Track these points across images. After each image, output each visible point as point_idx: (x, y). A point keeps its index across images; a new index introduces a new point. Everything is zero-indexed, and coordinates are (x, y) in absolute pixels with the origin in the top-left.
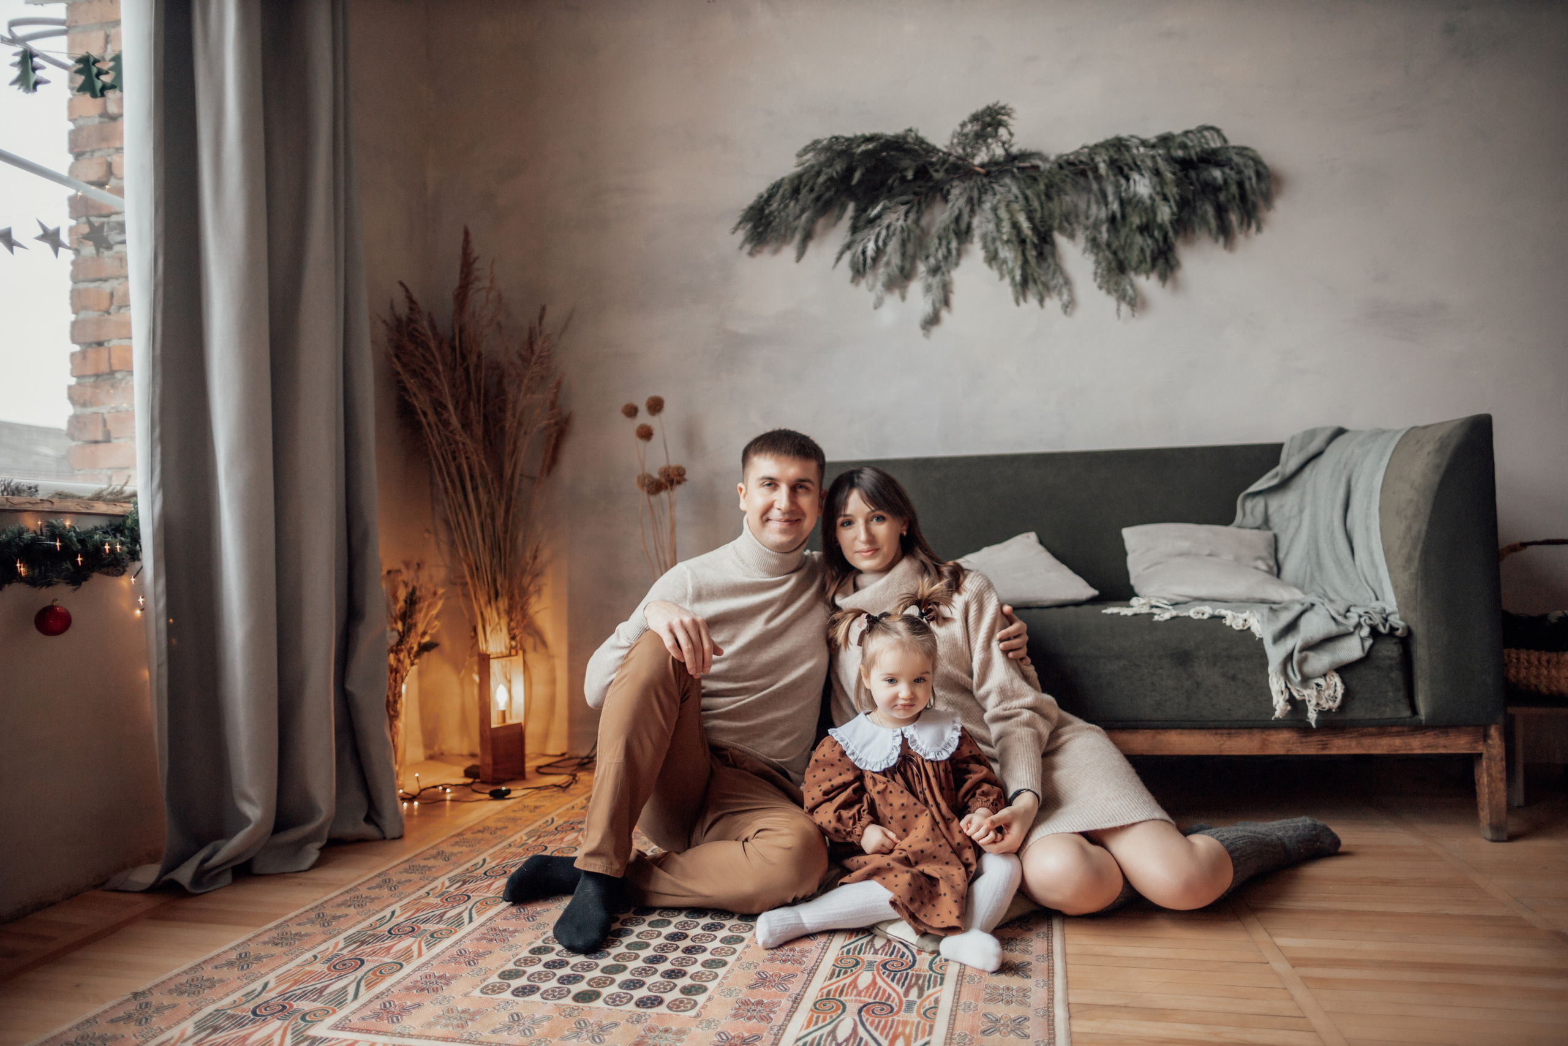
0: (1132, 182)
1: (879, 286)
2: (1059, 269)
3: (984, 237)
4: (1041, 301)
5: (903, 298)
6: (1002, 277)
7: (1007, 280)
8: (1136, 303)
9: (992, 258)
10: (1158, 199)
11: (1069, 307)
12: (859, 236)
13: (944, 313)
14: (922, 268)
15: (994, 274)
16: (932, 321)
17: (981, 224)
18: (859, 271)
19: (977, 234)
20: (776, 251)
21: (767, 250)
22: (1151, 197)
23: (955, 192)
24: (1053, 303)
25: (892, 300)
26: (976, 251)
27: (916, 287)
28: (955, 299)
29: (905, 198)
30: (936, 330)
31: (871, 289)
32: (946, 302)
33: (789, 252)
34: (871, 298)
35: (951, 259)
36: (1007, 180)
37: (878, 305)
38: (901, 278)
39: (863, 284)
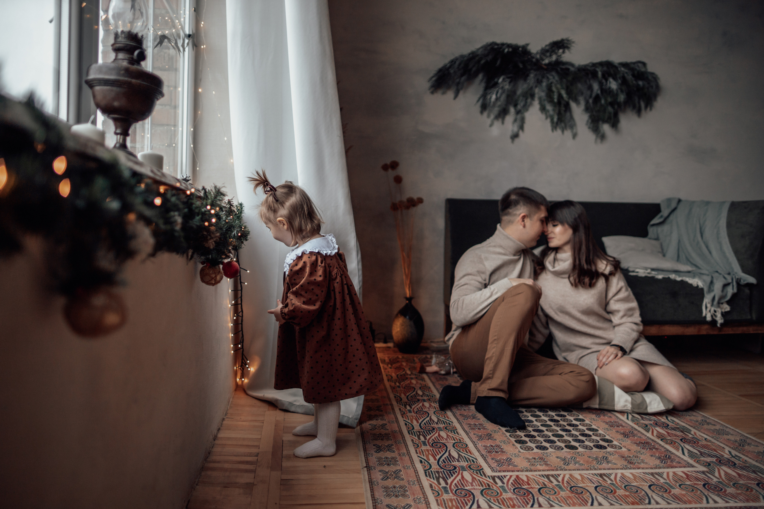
0: (608, 82)
1: (492, 116)
2: (572, 117)
3: (540, 99)
4: (563, 132)
5: (503, 123)
6: (547, 118)
7: (549, 120)
8: (602, 137)
9: (543, 109)
10: (619, 91)
11: (574, 136)
12: (488, 91)
13: (521, 133)
14: (512, 110)
15: (543, 116)
16: (515, 136)
17: (539, 92)
18: (484, 107)
19: (537, 96)
20: (444, 93)
21: (440, 92)
22: (617, 90)
23: (532, 75)
24: (568, 133)
25: (497, 124)
26: (536, 105)
27: (509, 119)
28: (526, 126)
29: (509, 76)
30: (517, 140)
31: (489, 116)
32: (522, 127)
33: (450, 94)
34: (489, 121)
35: (526, 107)
36: (554, 73)
37: (491, 125)
38: (503, 113)
39: (485, 114)
